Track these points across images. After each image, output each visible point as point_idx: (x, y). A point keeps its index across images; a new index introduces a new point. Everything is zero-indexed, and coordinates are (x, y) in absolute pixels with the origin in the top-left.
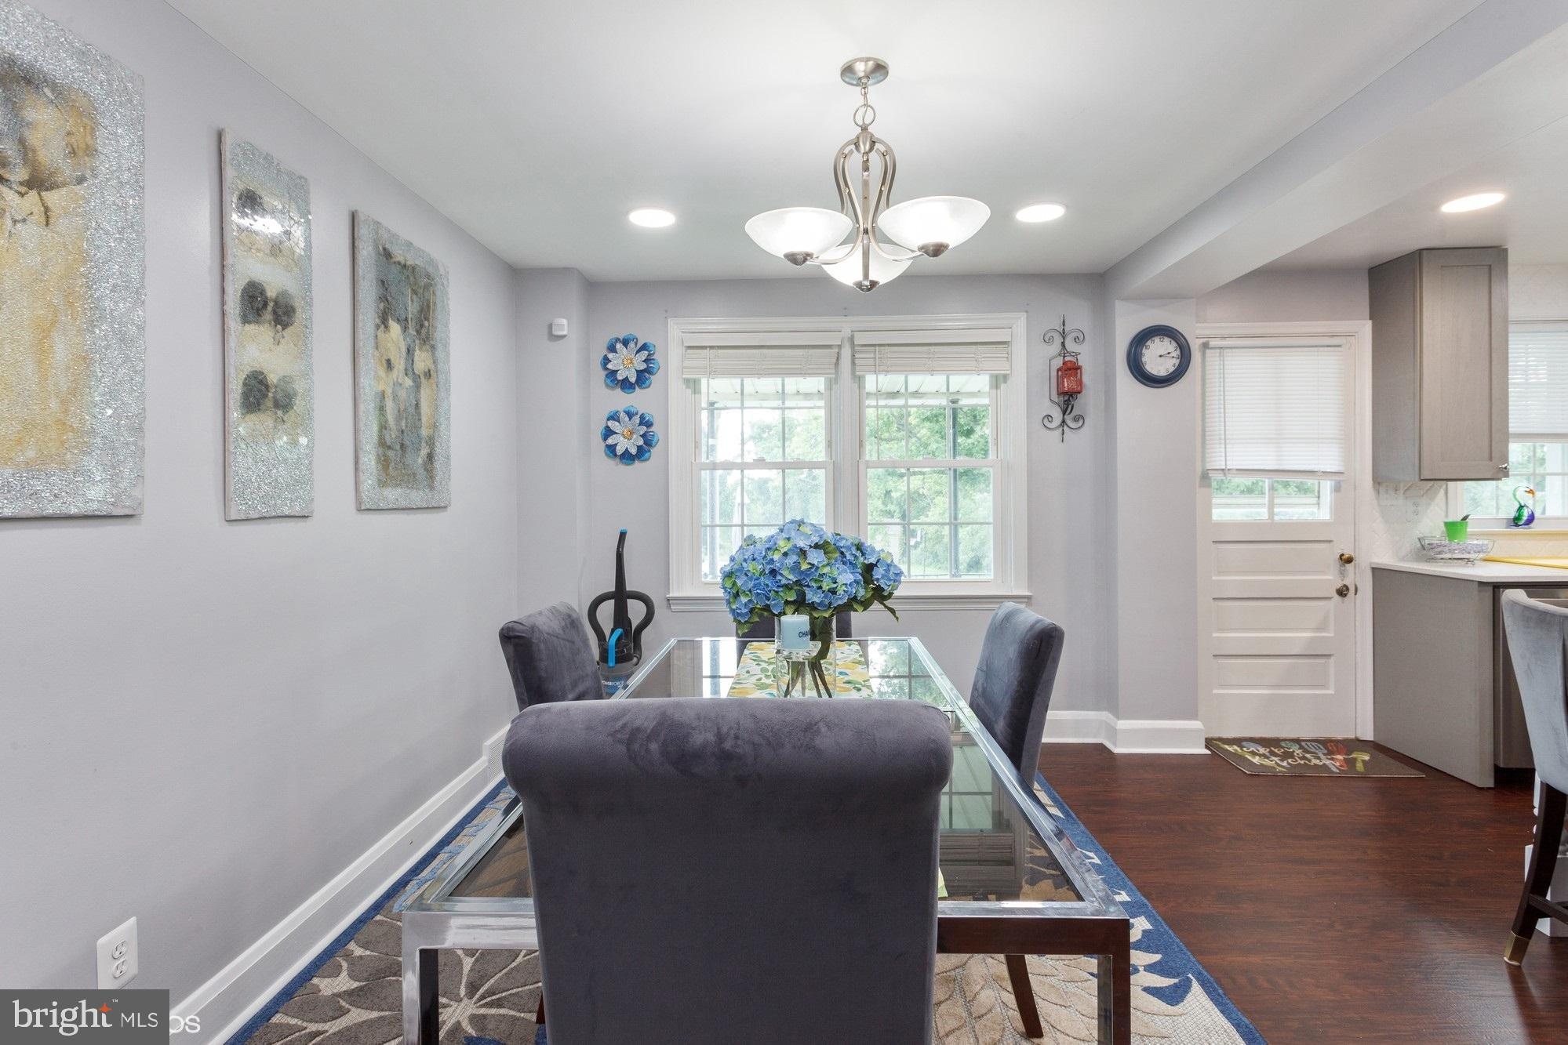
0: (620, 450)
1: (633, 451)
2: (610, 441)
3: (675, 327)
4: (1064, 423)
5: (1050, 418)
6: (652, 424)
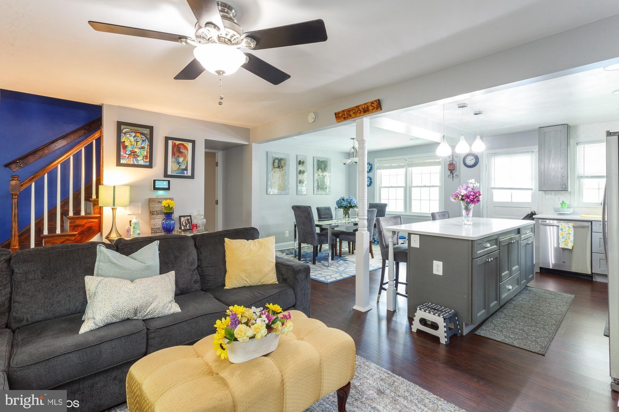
1: (368, 184)
3: (376, 160)
4: (453, 177)
5: (450, 176)
6: (372, 179)
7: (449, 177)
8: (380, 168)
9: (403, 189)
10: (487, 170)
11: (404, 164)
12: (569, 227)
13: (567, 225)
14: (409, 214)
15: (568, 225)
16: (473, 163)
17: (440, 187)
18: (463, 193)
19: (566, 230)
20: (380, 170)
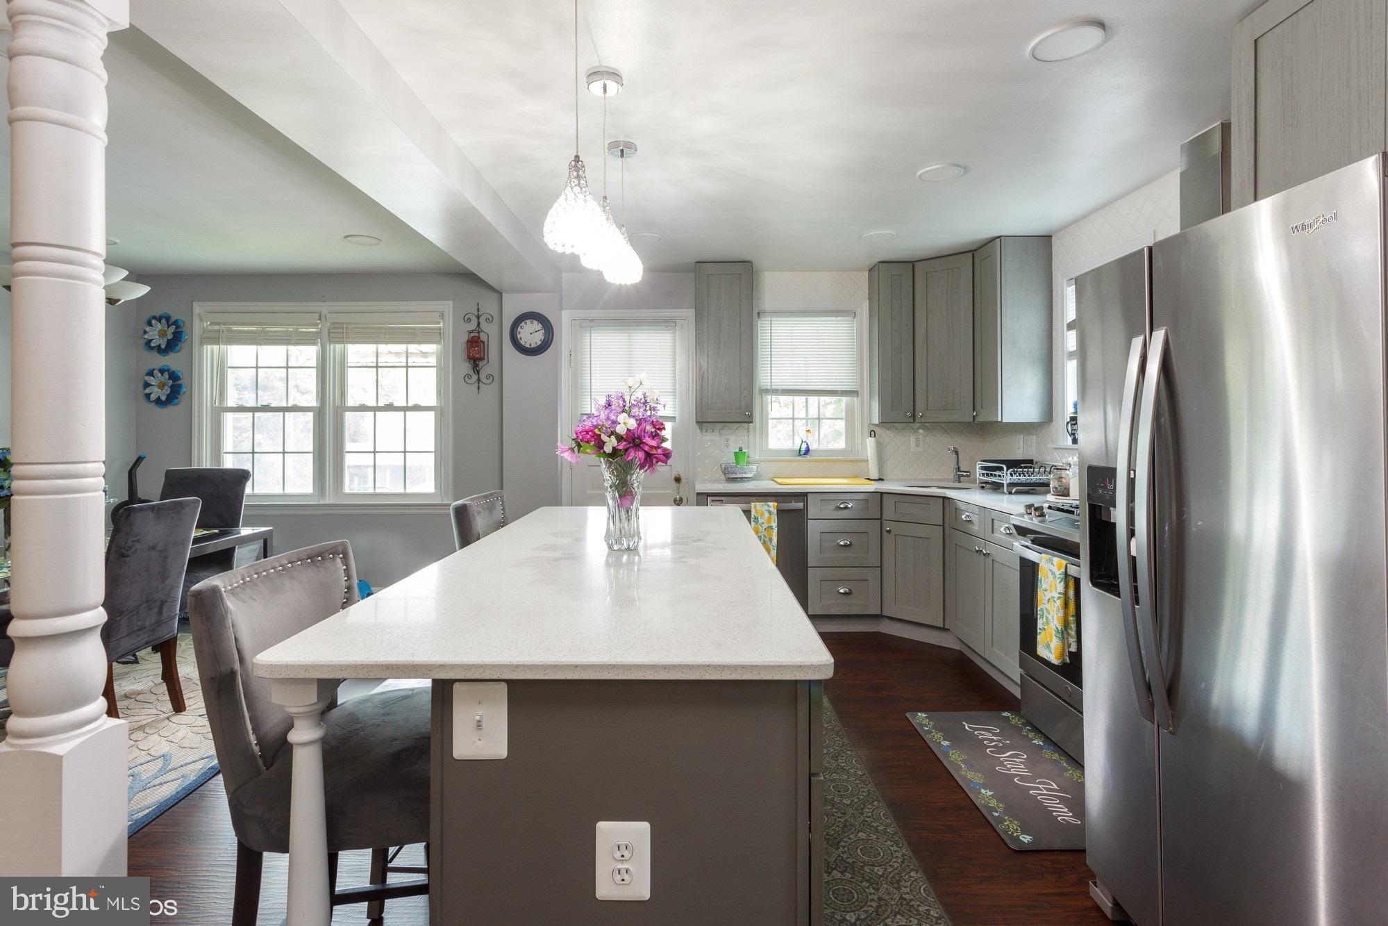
0: (153, 397)
1: (163, 398)
2: (147, 391)
3: (198, 308)
4: (479, 380)
5: (470, 377)
6: (180, 379)
7: (466, 378)
8: (216, 339)
9: (310, 416)
10: (572, 364)
11: (315, 330)
12: (770, 512)
13: (766, 508)
14: (332, 502)
15: (769, 506)
16: (539, 343)
17: (440, 412)
18: (622, 425)
19: (765, 521)
20: (216, 347)
